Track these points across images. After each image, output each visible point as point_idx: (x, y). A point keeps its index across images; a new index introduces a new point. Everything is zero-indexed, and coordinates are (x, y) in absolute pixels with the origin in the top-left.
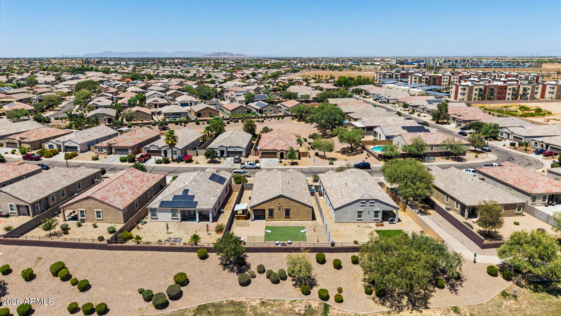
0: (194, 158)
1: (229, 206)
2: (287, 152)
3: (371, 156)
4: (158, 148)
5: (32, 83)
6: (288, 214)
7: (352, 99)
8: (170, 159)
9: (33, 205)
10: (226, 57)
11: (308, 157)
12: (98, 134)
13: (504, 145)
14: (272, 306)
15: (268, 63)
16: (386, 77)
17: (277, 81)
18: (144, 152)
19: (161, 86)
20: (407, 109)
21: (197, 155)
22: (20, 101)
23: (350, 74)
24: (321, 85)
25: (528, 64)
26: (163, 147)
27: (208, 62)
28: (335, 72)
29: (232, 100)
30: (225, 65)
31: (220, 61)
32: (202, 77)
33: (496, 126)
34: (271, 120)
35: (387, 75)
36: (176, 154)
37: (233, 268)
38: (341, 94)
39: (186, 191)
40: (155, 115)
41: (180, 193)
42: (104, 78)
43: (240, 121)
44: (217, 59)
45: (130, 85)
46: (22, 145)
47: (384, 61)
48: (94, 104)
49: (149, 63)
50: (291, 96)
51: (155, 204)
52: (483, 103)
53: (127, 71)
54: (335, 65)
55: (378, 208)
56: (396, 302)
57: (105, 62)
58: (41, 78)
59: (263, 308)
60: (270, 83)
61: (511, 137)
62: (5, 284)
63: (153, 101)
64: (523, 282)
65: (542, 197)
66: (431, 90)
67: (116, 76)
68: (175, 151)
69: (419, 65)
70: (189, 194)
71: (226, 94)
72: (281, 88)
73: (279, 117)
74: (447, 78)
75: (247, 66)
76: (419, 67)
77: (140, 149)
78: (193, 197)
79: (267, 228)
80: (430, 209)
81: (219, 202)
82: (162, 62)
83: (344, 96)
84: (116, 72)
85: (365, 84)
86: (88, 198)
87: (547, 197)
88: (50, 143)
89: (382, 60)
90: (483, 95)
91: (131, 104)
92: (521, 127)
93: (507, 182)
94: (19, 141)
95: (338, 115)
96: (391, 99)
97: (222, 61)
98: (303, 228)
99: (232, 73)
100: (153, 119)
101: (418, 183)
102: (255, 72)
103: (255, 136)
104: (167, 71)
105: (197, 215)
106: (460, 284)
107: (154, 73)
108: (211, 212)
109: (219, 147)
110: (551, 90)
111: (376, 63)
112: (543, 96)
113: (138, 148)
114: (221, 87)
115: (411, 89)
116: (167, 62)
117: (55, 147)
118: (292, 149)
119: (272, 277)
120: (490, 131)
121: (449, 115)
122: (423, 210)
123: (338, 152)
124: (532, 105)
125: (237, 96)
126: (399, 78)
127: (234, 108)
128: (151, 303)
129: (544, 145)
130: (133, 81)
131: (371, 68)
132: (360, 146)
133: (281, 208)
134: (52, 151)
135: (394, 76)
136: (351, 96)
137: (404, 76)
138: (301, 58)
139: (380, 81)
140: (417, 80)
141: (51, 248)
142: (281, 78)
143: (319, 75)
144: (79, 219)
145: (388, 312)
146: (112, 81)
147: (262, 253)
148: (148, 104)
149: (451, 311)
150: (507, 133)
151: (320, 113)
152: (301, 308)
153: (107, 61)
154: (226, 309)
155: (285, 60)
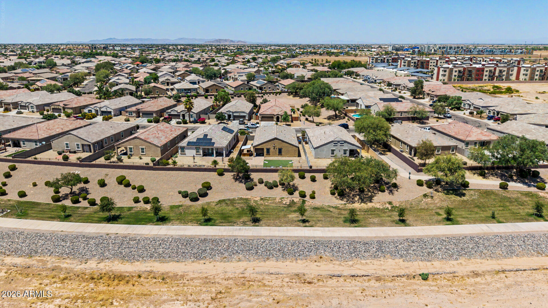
0: (206, 121)
1: (237, 149)
2: (282, 116)
3: (351, 120)
4: (178, 113)
5: (52, 66)
6: (280, 152)
7: (342, 79)
8: (188, 121)
9: (94, 144)
10: (227, 43)
11: (299, 121)
12: (126, 103)
13: (464, 114)
14: (268, 200)
15: (268, 49)
16: (379, 61)
17: (276, 64)
18: (166, 116)
19: (169, 68)
20: (390, 88)
21: (209, 119)
22: (48, 79)
23: (346, 59)
24: (316, 68)
25: (520, 51)
26: (181, 111)
27: (210, 48)
28: (331, 57)
29: (235, 79)
30: (227, 51)
31: (222, 47)
32: (206, 61)
33: (459, 98)
34: (269, 95)
35: (379, 60)
36: (192, 117)
37: (242, 180)
38: (332, 74)
39: (206, 136)
40: (168, 91)
41: (202, 137)
42: (115, 61)
43: (242, 96)
44: (218, 45)
45: (140, 67)
46: (66, 110)
47: (381, 48)
48: (114, 81)
49: (154, 49)
50: (287, 77)
51: (184, 143)
52: (461, 83)
53: (134, 56)
54: (332, 51)
55: (347, 147)
56: (351, 199)
57: (111, 48)
58: (58, 61)
59: (262, 201)
60: (270, 66)
61: (472, 108)
62: (86, 189)
63: (166, 80)
64: (440, 189)
65: (474, 144)
66: (417, 72)
67: (126, 60)
68: (192, 115)
69: (414, 52)
70: (208, 137)
71: (229, 75)
72: (280, 71)
73: (277, 93)
74: (434, 63)
75: (247, 52)
77: (162, 114)
78: (211, 139)
79: (265, 160)
80: (388, 151)
81: (230, 145)
82: (165, 48)
83: (336, 76)
84: (124, 56)
85: (357, 67)
86: (135, 138)
87: (478, 143)
88: (90, 109)
89: (379, 47)
90: (462, 76)
91: (147, 81)
92: (481, 99)
93: (450, 134)
94: (63, 107)
95: (326, 89)
96: (378, 80)
97: (224, 48)
98: (291, 161)
99: (234, 57)
100: (167, 94)
101: (379, 131)
102: (256, 56)
103: (255, 106)
104: (172, 55)
105: (215, 152)
106: (397, 190)
107: (160, 57)
108: (224, 149)
109: (227, 112)
110: (525, 72)
111: (373, 50)
112: (518, 78)
113: (161, 112)
114: (224, 69)
115: (398, 72)
116: (171, 47)
117: (94, 112)
118: (286, 113)
119: (268, 185)
120: (454, 103)
121: (424, 91)
122: (382, 153)
123: (325, 119)
124: (504, 85)
125: (239, 76)
126: (390, 62)
127: (237, 85)
128: (188, 198)
129: (495, 112)
130: (143, 64)
131: (367, 54)
132: (343, 113)
133: (276, 148)
134: (91, 114)
135: (386, 60)
136: (341, 76)
137: (395, 60)
138: (300, 45)
139: (372, 65)
140: (406, 64)
141: (114, 169)
142: (280, 62)
143: (315, 59)
144: (128, 154)
145: (345, 204)
146: (122, 64)
147: (261, 173)
148: (161, 82)
149: (387, 204)
150: (468, 104)
151: (311, 88)
152: (287, 201)
153: (113, 46)
154: (238, 202)
155: (285, 46)
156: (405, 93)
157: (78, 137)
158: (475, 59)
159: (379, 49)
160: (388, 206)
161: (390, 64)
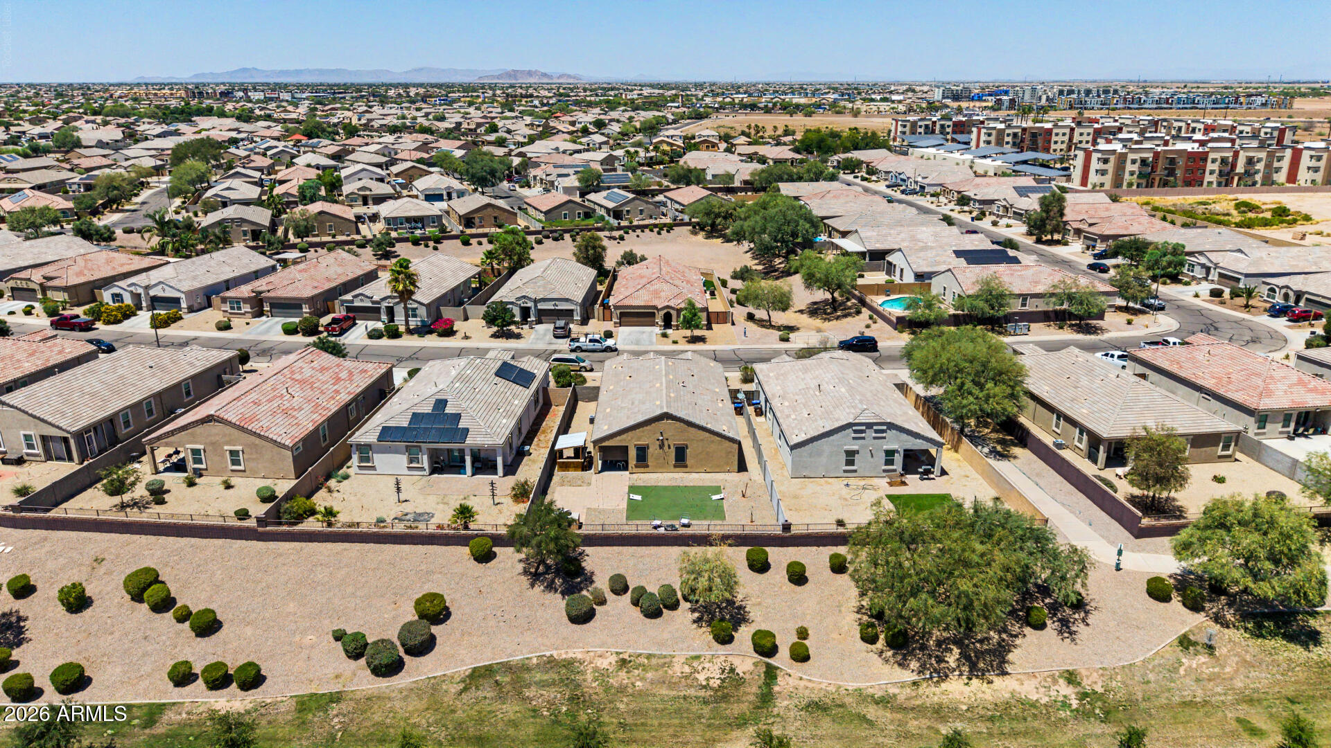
0: (458, 325)
1: (542, 438)
2: (679, 311)
3: (879, 320)
4: (373, 302)
5: (68, 145)
6: (681, 457)
7: (835, 184)
8: (402, 329)
9: (80, 435)
10: (532, 80)
11: (729, 325)
12: (228, 269)
13: (1197, 296)
14: (645, 668)
15: (636, 96)
16: (919, 130)
17: (655, 141)
18: (340, 312)
19: (376, 153)
20: (966, 208)
21: (466, 319)
22: (40, 187)
23: (831, 123)
24: (762, 150)
25: (1259, 100)
26: (384, 299)
27: (490, 93)
28: (795, 117)
29: (549, 187)
30: (532, 102)
31: (520, 91)
32: (475, 130)
33: (1177, 250)
34: (641, 234)
35: (921, 127)
36: (415, 316)
37: (553, 581)
38: (809, 171)
39: (441, 404)
40: (363, 223)
41: (427, 409)
42: (240, 132)
43: (567, 236)
44: (512, 86)
45: (302, 149)
46: (49, 294)
47: (914, 91)
48: (216, 195)
49: (348, 96)
50: (689, 177)
51: (367, 433)
52: (1148, 194)
53: (294, 116)
54: (795, 101)
55: (895, 442)
56: (933, 661)
57: (241, 94)
58: (87, 132)
59: (623, 674)
60: (639, 144)
61: (1214, 276)
62: (20, 619)
63: (359, 190)
64: (1229, 615)
65: (1282, 418)
66: (1025, 162)
67: (269, 127)
68: (414, 310)
69: (999, 102)
70: (448, 410)
71: (533, 172)
72: (667, 158)
73: (661, 228)
74: (1064, 134)
75: (582, 104)
76: (998, 105)
77: (329, 303)
78: (457, 417)
79: (633, 489)
80: (1016, 445)
81: (520, 430)
82: (377, 94)
83: (818, 177)
84: (268, 117)
85: (867, 147)
86: (209, 419)
87: (1294, 418)
88: (116, 290)
89: (907, 90)
90: (1150, 174)
91: (307, 196)
92: (1240, 251)
93: (1200, 382)
94: (41, 285)
95: (801, 222)
96: (929, 185)
97: (524, 92)
98: (717, 490)
99: (547, 119)
100: (358, 232)
101: (990, 385)
102: (602, 117)
103: (603, 273)
104: (389, 114)
105: (468, 459)
106: (1083, 620)
107: (359, 120)
108: (499, 452)
109: (518, 299)
110: (1314, 163)
111: (895, 97)
112: (1292, 177)
113: (324, 301)
114: (520, 155)
115: (978, 161)
116: (391, 93)
117: (128, 300)
118: (691, 304)
119: (645, 602)
120: (1164, 261)
121: (1066, 223)
122: (999, 448)
123: (801, 311)
124: (1265, 199)
125: (559, 175)
126: (948, 133)
127: (552, 206)
128: (363, 661)
129: (1291, 294)
130: (311, 141)
131: (882, 109)
132: (854, 296)
133: (666, 443)
134: (119, 308)
135: (938, 128)
136: (833, 178)
137: (961, 128)
138: (714, 84)
139: (903, 141)
140: (993, 138)
141: (127, 536)
142: (667, 133)
143: (756, 126)
144: (189, 468)
145: (915, 683)
146: (258, 139)
147: (621, 548)
148: (347, 196)
149: (1061, 681)
150: (1203, 266)
151: (758, 218)
152: (711, 673)
153: (245, 91)
154: (538, 676)
155: (676, 88)
156: (1008, 226)
157: (26, 413)
158: (1165, 124)
159: (910, 94)
160: (1065, 690)
161: (949, 137)
